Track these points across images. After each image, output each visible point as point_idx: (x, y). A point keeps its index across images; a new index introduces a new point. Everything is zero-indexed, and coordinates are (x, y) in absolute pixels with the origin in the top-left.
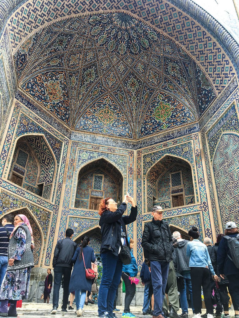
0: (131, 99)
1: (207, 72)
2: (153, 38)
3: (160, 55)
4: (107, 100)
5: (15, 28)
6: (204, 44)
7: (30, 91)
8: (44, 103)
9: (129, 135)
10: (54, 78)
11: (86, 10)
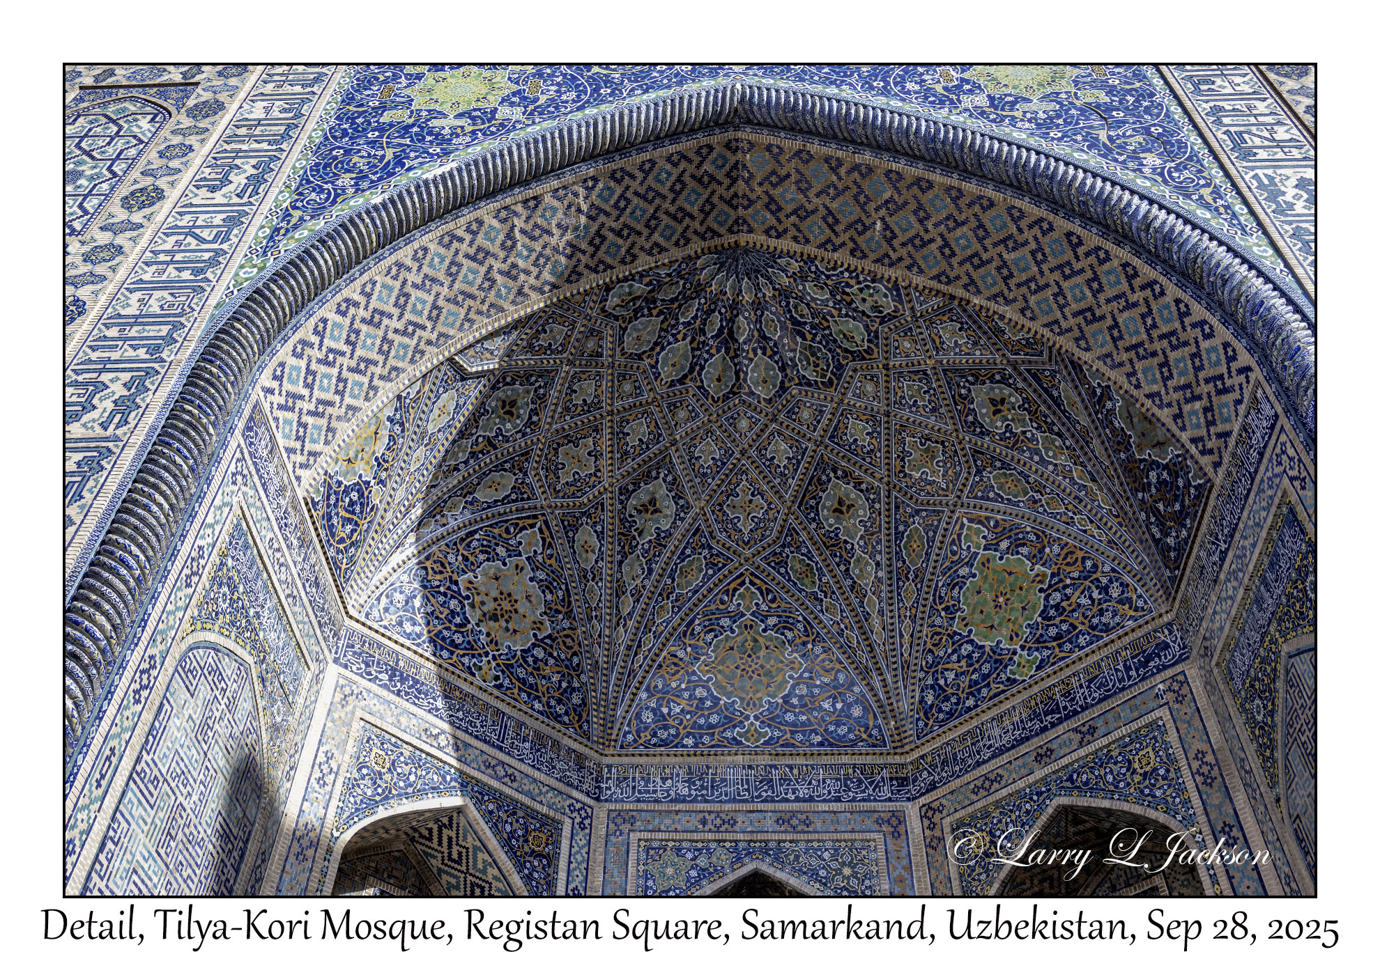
0: (848, 570)
1: (1138, 386)
2: (876, 308)
3: (923, 367)
4: (742, 596)
5: (301, 397)
6: (1089, 282)
7: (400, 624)
8: (466, 660)
9: (870, 736)
10: (501, 551)
11: (586, 272)
